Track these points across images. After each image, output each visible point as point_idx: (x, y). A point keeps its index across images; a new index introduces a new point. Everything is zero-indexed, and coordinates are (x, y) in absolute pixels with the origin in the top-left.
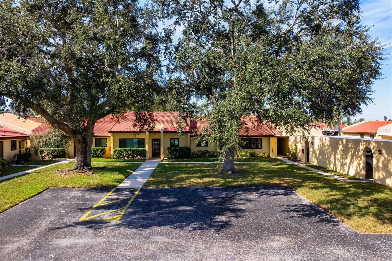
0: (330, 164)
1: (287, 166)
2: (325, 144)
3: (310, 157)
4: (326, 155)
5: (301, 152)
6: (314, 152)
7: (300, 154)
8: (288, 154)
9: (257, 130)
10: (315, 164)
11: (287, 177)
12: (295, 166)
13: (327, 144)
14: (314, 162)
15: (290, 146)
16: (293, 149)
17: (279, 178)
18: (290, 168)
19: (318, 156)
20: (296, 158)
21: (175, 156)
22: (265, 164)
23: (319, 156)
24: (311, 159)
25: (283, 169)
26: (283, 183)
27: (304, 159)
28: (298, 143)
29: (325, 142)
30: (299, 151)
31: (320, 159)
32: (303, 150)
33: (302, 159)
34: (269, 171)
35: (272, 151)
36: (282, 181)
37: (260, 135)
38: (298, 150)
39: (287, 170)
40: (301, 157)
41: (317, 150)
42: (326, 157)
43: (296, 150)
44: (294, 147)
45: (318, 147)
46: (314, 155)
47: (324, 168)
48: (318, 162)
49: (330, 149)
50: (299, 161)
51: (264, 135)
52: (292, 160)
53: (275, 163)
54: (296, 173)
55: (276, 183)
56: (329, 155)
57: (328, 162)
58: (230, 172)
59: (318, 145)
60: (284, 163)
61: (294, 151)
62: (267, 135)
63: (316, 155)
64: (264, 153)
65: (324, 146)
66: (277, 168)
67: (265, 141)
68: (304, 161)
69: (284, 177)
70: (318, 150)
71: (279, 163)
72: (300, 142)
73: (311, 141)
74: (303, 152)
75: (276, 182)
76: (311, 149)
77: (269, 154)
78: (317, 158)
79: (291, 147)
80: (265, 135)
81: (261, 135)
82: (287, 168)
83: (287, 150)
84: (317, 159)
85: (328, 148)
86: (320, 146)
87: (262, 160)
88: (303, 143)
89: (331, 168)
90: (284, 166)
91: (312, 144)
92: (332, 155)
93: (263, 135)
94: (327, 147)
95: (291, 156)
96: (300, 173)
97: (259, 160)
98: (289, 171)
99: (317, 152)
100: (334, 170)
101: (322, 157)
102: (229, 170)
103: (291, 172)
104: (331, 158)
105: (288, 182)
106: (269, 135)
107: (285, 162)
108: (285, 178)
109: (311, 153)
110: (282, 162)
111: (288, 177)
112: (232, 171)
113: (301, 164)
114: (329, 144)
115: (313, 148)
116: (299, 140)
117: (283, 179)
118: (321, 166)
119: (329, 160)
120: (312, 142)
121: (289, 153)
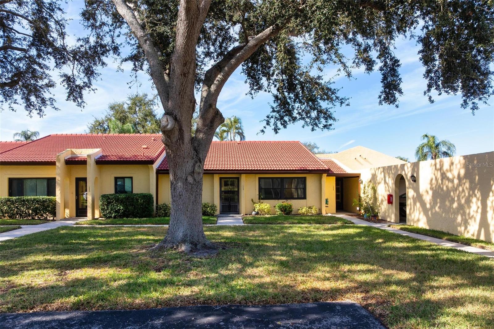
0: (466, 223)
1: (358, 230)
2: (449, 175)
3: (408, 211)
4: (453, 201)
5: (385, 203)
6: (419, 198)
7: (383, 208)
8: (358, 208)
9: (276, 130)
10: (423, 224)
11: (358, 263)
12: (376, 231)
13: (456, 174)
14: (418, 220)
15: (362, 191)
16: (370, 196)
17: (332, 266)
18: (366, 236)
19: (428, 206)
20: (376, 216)
21: (116, 212)
22: (306, 227)
23: (433, 207)
24: (410, 214)
25: (346, 236)
26: (348, 290)
27: (393, 217)
28: (379, 183)
29: (451, 171)
30: (382, 201)
31: (435, 214)
32: (390, 196)
33: (389, 216)
34: (310, 243)
35: (327, 203)
36: (343, 277)
37: (301, 170)
38: (380, 198)
39: (358, 239)
40: (385, 212)
41: (427, 192)
42: (455, 205)
43: (375, 199)
44: (370, 192)
45: (429, 186)
46: (418, 205)
47: (449, 234)
48: (429, 221)
49: (467, 185)
50: (383, 221)
51: (309, 170)
52: (368, 220)
53: (330, 225)
54: (386, 248)
55: (317, 291)
56: (463, 201)
57: (459, 219)
58: (183, 248)
59: (429, 182)
60: (351, 225)
61: (370, 202)
62: (315, 170)
63: (423, 204)
64: (310, 208)
65: (448, 179)
66: (334, 236)
67: (311, 184)
68: (393, 221)
69: (350, 263)
70: (431, 193)
71: (339, 224)
72: (383, 182)
73: (409, 175)
74: (390, 202)
75: (319, 285)
76: (411, 193)
77: (320, 210)
78: (425, 210)
79: (364, 193)
80: (312, 170)
81: (304, 170)
82: (359, 235)
83: (356, 201)
84: (426, 214)
85: (460, 184)
86: (434, 181)
87: (302, 219)
88: (391, 182)
89: (471, 232)
90: (351, 231)
91: (414, 179)
92: (474, 200)
93: (307, 170)
94: (456, 181)
95: (365, 212)
96: (395, 249)
97: (296, 219)
98: (364, 243)
99: (428, 198)
100: (482, 238)
101: (442, 207)
102: (184, 241)
103: (370, 245)
104: (469, 207)
105: (366, 283)
106: (320, 170)
107: (353, 223)
108: (354, 267)
109: (409, 202)
110: (346, 224)
111: (364, 263)
112: (192, 243)
113: (389, 226)
114: (462, 172)
115: (417, 190)
116: (380, 176)
117: (346, 267)
118: (438, 229)
119: (464, 214)
120: (412, 176)
121: (360, 206)
